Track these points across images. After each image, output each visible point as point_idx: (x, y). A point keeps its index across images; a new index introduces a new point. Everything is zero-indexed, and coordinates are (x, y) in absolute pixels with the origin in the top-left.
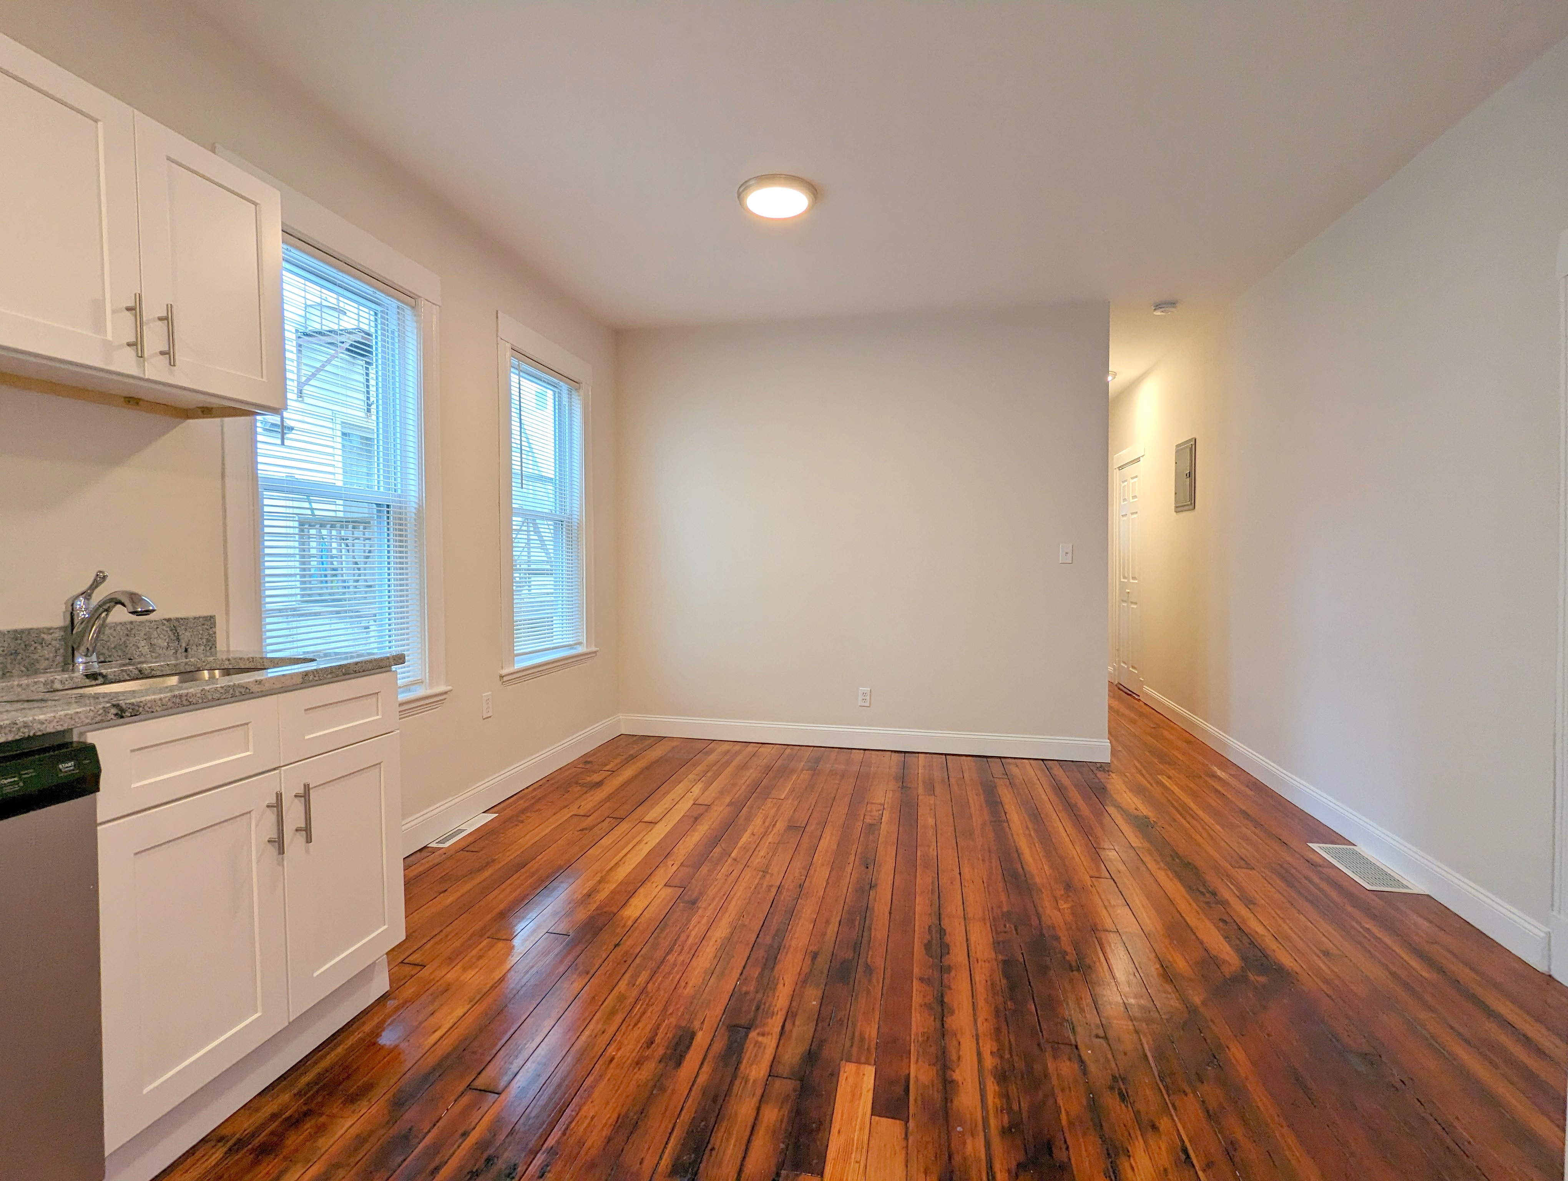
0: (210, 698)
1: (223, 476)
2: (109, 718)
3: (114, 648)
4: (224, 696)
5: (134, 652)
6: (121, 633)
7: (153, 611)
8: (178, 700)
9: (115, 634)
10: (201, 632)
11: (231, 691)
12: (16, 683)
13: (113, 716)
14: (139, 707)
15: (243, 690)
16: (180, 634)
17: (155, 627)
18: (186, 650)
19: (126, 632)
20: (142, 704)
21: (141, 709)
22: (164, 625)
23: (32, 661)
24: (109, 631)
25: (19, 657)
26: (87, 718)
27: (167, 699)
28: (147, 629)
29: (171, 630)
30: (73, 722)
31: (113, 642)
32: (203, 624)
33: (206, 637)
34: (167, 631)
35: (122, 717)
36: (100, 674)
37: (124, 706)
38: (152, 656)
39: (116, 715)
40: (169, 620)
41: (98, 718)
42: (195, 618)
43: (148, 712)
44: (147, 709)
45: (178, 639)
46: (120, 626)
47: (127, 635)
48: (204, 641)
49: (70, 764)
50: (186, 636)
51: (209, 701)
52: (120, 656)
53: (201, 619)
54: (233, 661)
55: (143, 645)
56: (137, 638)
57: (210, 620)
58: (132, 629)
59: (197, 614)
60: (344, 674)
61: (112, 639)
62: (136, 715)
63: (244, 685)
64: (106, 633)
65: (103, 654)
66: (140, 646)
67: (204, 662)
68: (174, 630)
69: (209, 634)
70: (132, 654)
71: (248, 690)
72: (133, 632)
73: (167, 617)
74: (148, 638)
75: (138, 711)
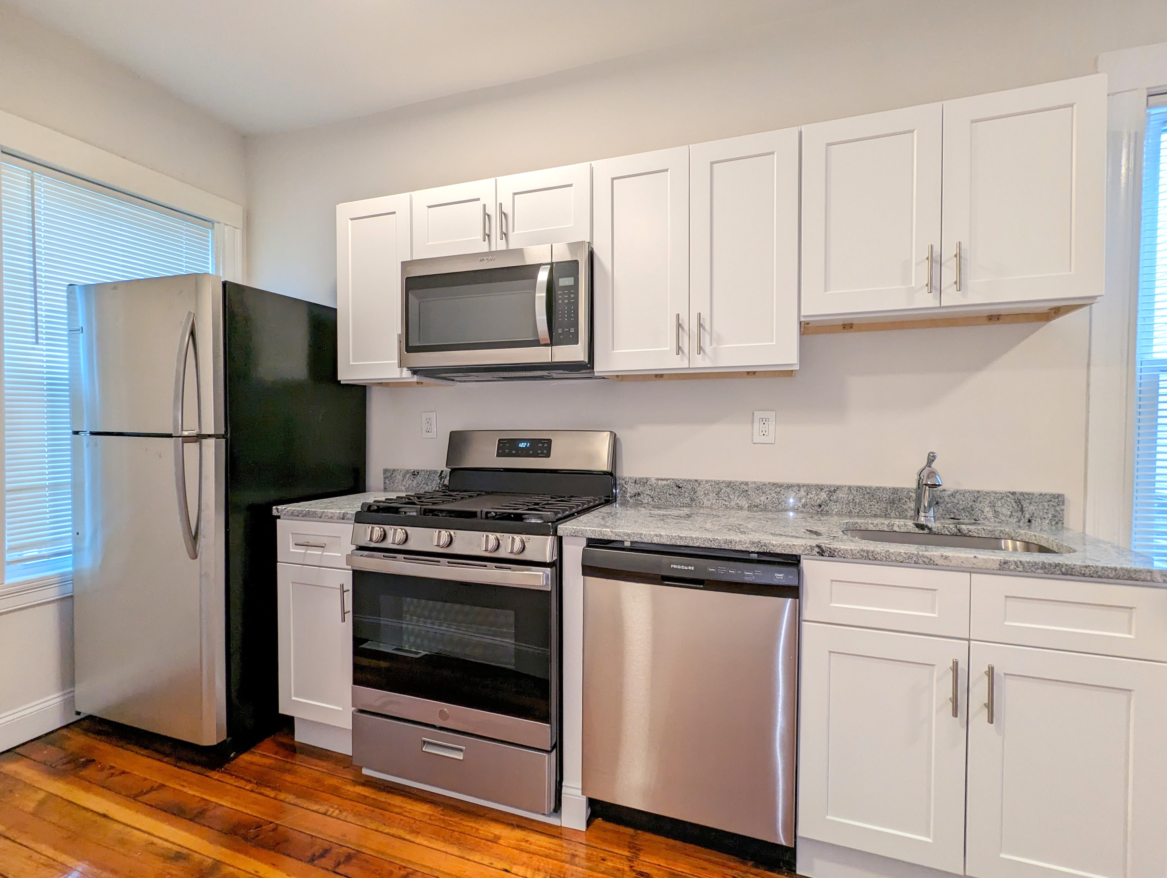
0: (894, 559)
1: (1089, 365)
2: (813, 554)
3: (963, 509)
4: (907, 561)
5: (980, 515)
6: (969, 499)
7: (939, 485)
8: (865, 554)
9: (963, 499)
10: (1047, 507)
11: (915, 558)
12: (870, 522)
13: (816, 553)
14: (835, 551)
15: (927, 561)
16: (1024, 506)
17: (1000, 497)
18: (1029, 521)
19: (973, 498)
20: (837, 550)
21: (836, 554)
22: (1009, 497)
23: (903, 510)
24: (959, 496)
25: (895, 505)
26: (800, 550)
27: (857, 551)
28: (992, 499)
29: (1016, 502)
30: (791, 550)
31: (962, 504)
32: (1050, 501)
33: (1052, 511)
34: (1011, 502)
35: (823, 555)
36: (927, 527)
37: (824, 549)
38: (995, 521)
39: (818, 553)
40: (1013, 494)
41: (807, 552)
42: (1041, 494)
43: (841, 557)
44: (840, 554)
45: (1022, 510)
46: (968, 493)
47: (974, 501)
48: (1050, 516)
49: (781, 575)
50: (1029, 509)
51: (892, 561)
52: (967, 516)
53: (1047, 496)
54: (1038, 538)
55: (988, 510)
56: (982, 504)
57: (1058, 500)
58: (978, 497)
59: (1044, 491)
60: (1063, 574)
61: (961, 502)
62: (832, 557)
63: (929, 557)
64: (957, 497)
65: (954, 513)
66: (985, 511)
67: (1017, 533)
68: (1018, 502)
69: (1056, 511)
70: (978, 516)
71: (932, 562)
72: (979, 499)
73: (1012, 490)
74: (993, 506)
75: (834, 554)
